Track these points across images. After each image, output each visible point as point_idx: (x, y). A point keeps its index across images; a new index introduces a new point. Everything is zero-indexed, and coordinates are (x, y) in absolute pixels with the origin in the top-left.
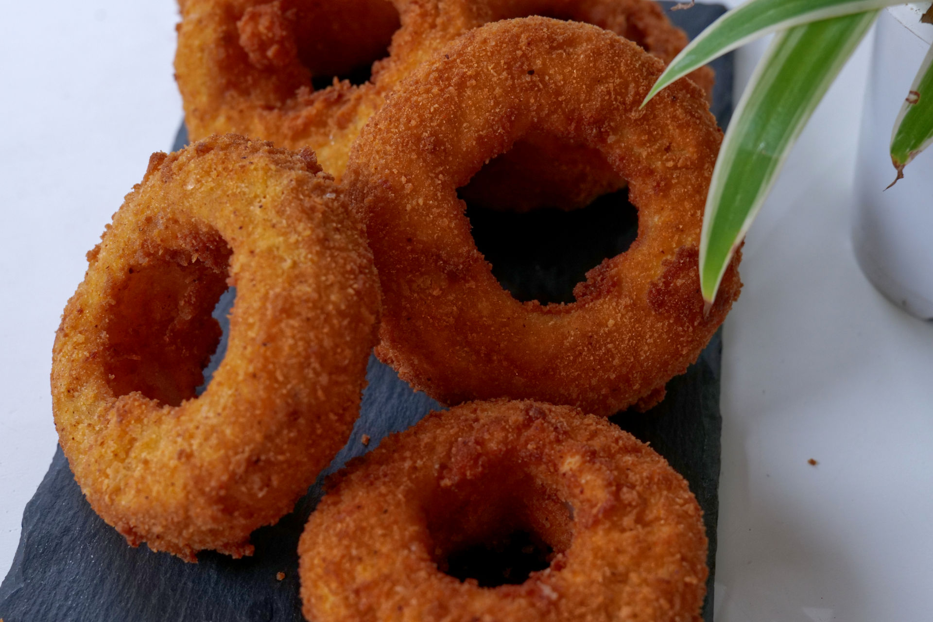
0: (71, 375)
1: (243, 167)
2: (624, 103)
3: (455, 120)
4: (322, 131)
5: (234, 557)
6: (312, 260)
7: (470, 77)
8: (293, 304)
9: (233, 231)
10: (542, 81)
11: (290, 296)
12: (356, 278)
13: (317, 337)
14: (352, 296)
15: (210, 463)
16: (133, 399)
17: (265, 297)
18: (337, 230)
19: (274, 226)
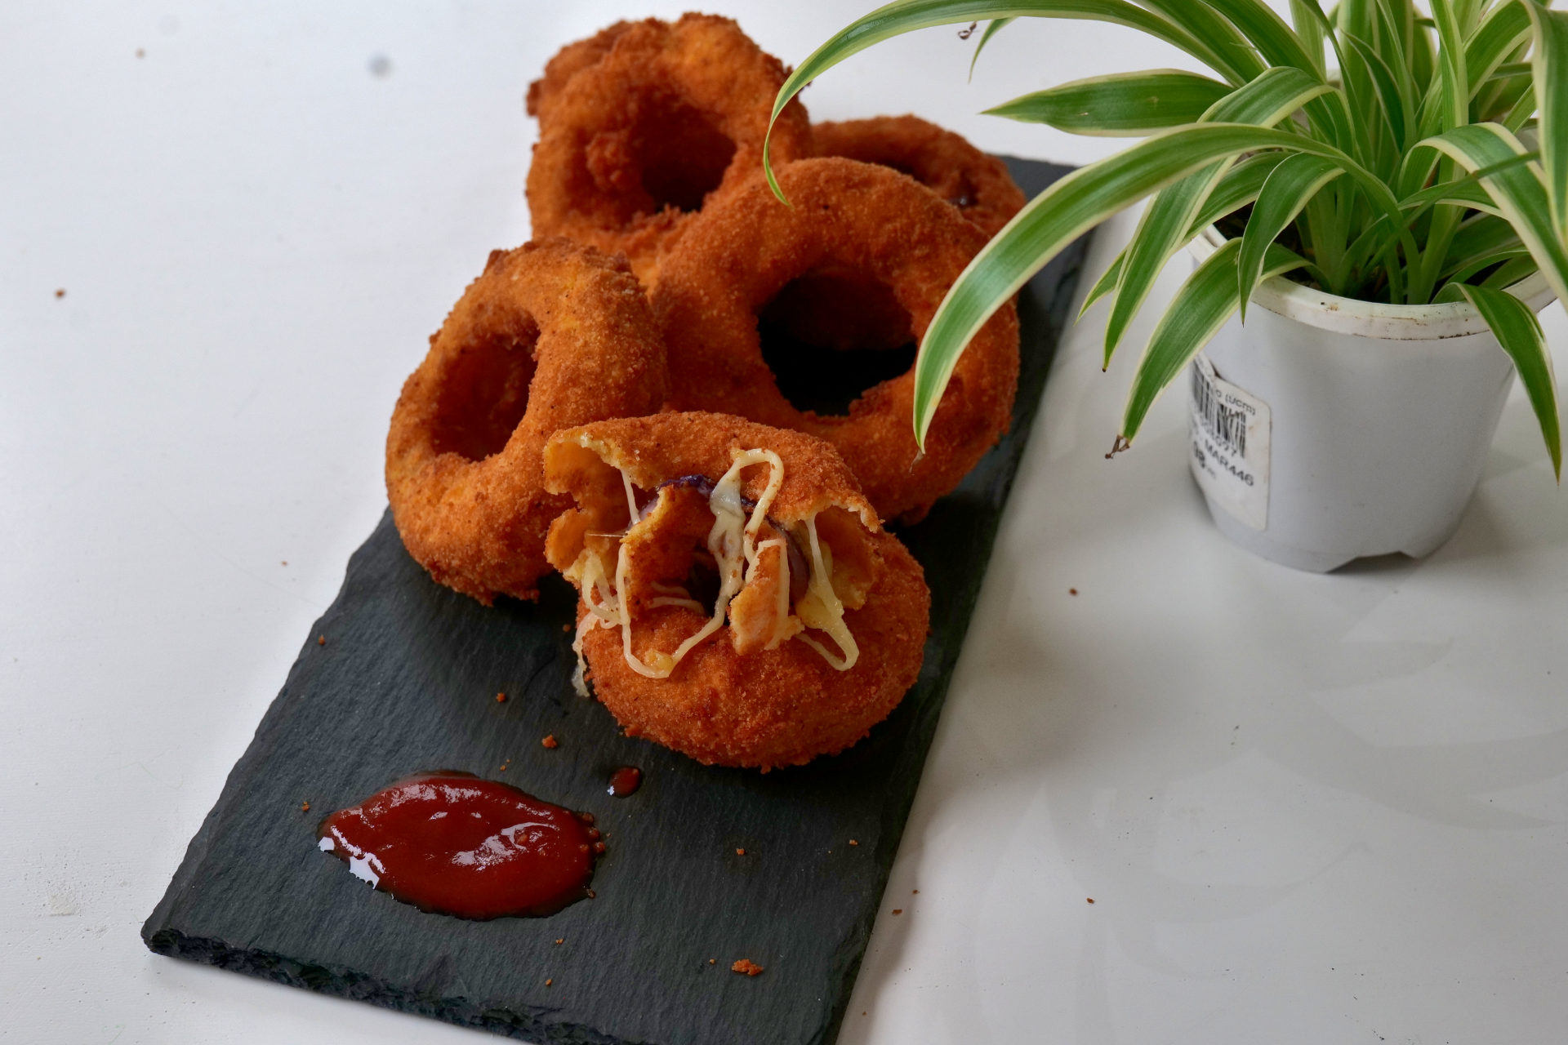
0: (402, 438)
1: (559, 262)
2: (909, 241)
3: (754, 242)
4: (650, 252)
5: (521, 599)
6: (600, 341)
7: (771, 207)
8: (579, 376)
9: (542, 315)
10: (836, 215)
11: (578, 368)
12: (637, 360)
13: (595, 404)
14: (631, 374)
15: (500, 504)
16: (449, 458)
17: (558, 369)
18: (629, 320)
19: (574, 312)
